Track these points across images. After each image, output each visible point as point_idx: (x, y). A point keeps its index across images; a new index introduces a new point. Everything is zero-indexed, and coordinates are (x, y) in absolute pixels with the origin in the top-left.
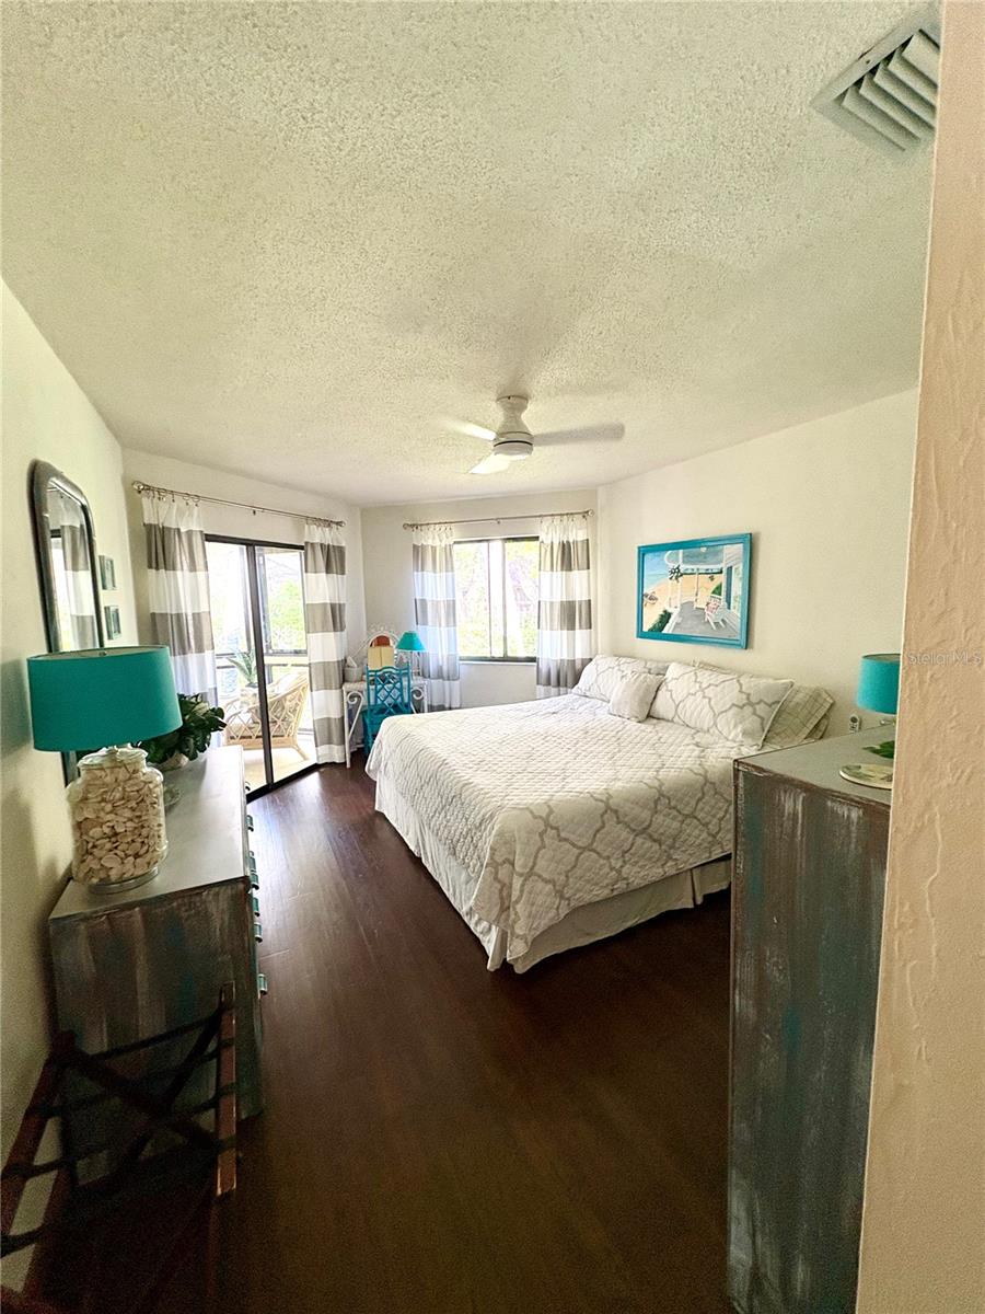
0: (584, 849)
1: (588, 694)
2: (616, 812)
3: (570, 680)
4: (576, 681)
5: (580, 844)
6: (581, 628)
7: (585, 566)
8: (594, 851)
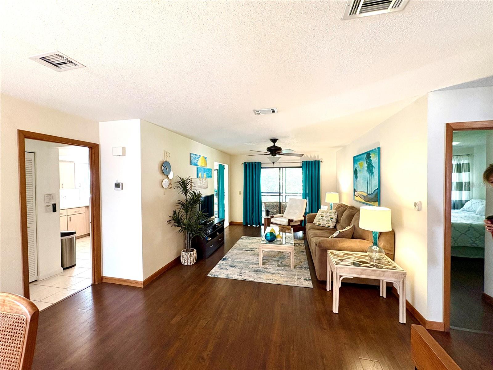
0: (462, 234)
1: (467, 210)
2: (474, 228)
3: (459, 206)
4: (462, 207)
5: (462, 232)
6: (465, 190)
7: (468, 171)
8: (466, 235)
